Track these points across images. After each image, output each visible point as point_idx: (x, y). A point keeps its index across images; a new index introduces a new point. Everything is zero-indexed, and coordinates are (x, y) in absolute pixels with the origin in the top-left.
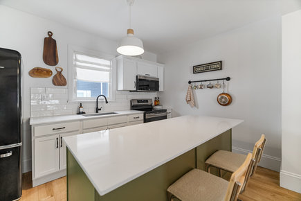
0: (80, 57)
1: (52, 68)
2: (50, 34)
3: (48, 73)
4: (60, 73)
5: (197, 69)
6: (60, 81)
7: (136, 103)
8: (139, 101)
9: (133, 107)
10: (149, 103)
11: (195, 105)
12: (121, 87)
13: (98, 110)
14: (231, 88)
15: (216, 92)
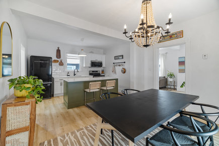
0: (68, 55)
1: (59, 60)
2: (58, 48)
3: (58, 61)
4: (61, 61)
5: (116, 58)
6: (61, 64)
7: (92, 72)
8: (93, 71)
9: (90, 74)
10: (98, 72)
11: (115, 72)
12: (84, 66)
13: (75, 75)
14: (126, 66)
15: (121, 68)
